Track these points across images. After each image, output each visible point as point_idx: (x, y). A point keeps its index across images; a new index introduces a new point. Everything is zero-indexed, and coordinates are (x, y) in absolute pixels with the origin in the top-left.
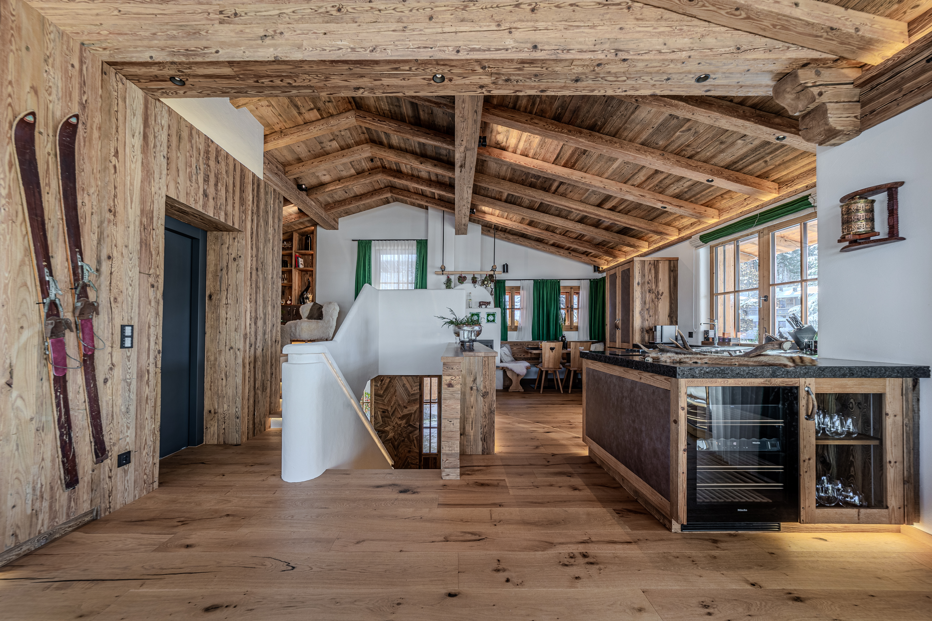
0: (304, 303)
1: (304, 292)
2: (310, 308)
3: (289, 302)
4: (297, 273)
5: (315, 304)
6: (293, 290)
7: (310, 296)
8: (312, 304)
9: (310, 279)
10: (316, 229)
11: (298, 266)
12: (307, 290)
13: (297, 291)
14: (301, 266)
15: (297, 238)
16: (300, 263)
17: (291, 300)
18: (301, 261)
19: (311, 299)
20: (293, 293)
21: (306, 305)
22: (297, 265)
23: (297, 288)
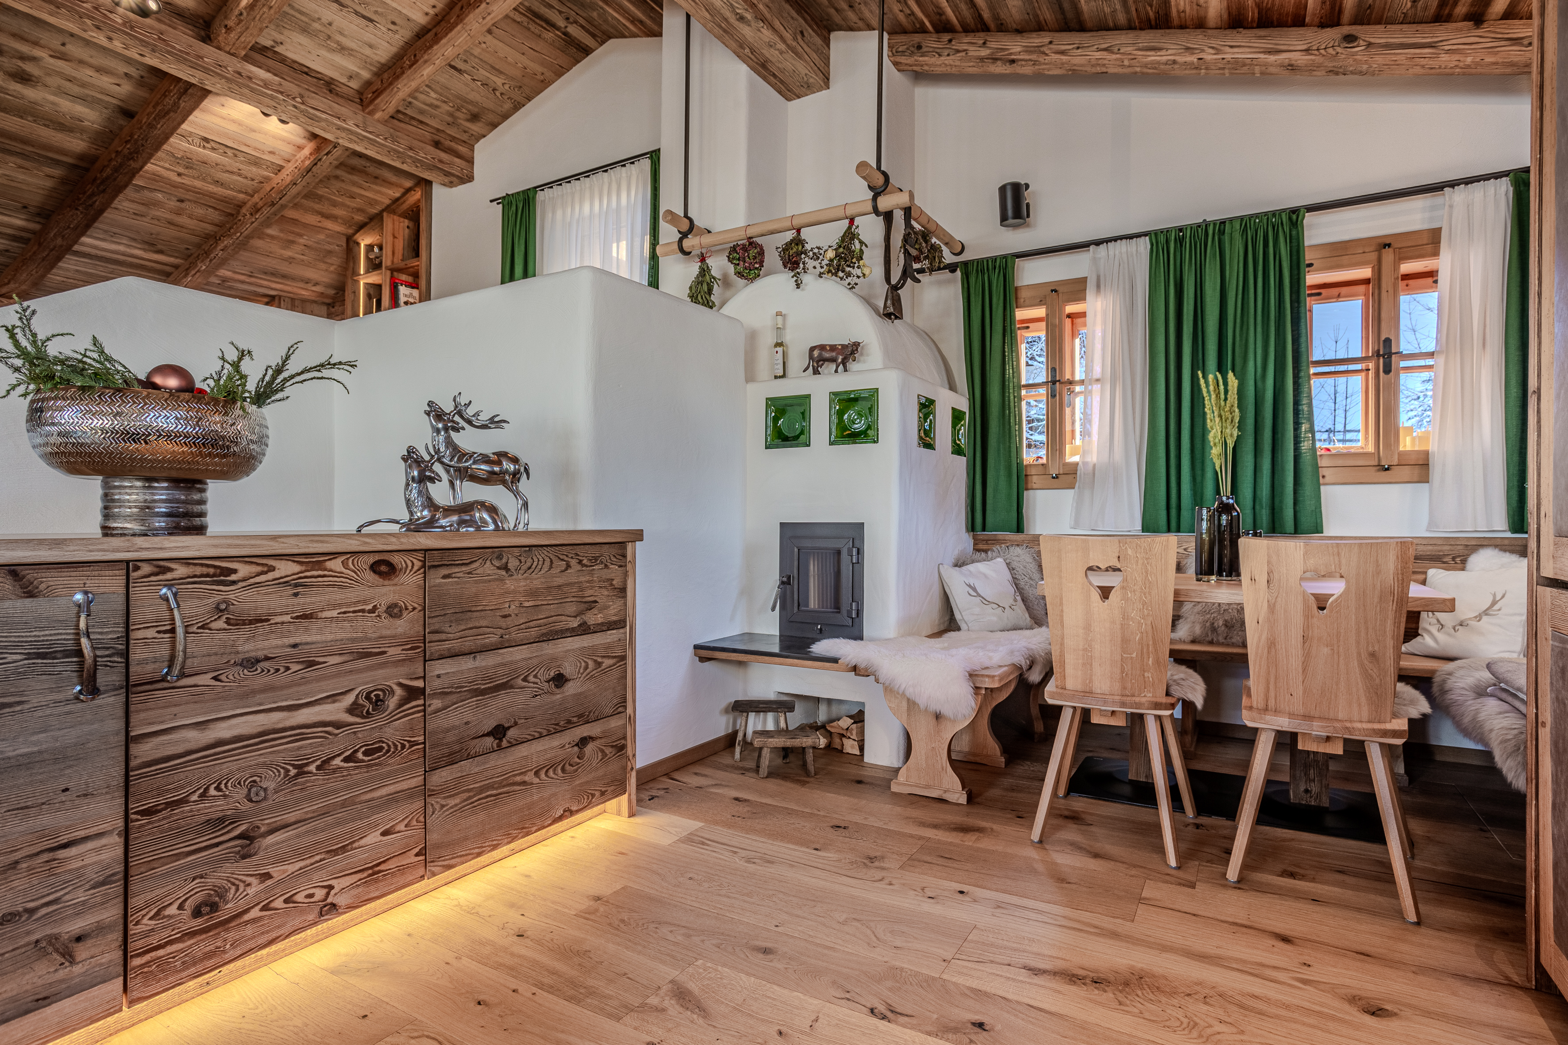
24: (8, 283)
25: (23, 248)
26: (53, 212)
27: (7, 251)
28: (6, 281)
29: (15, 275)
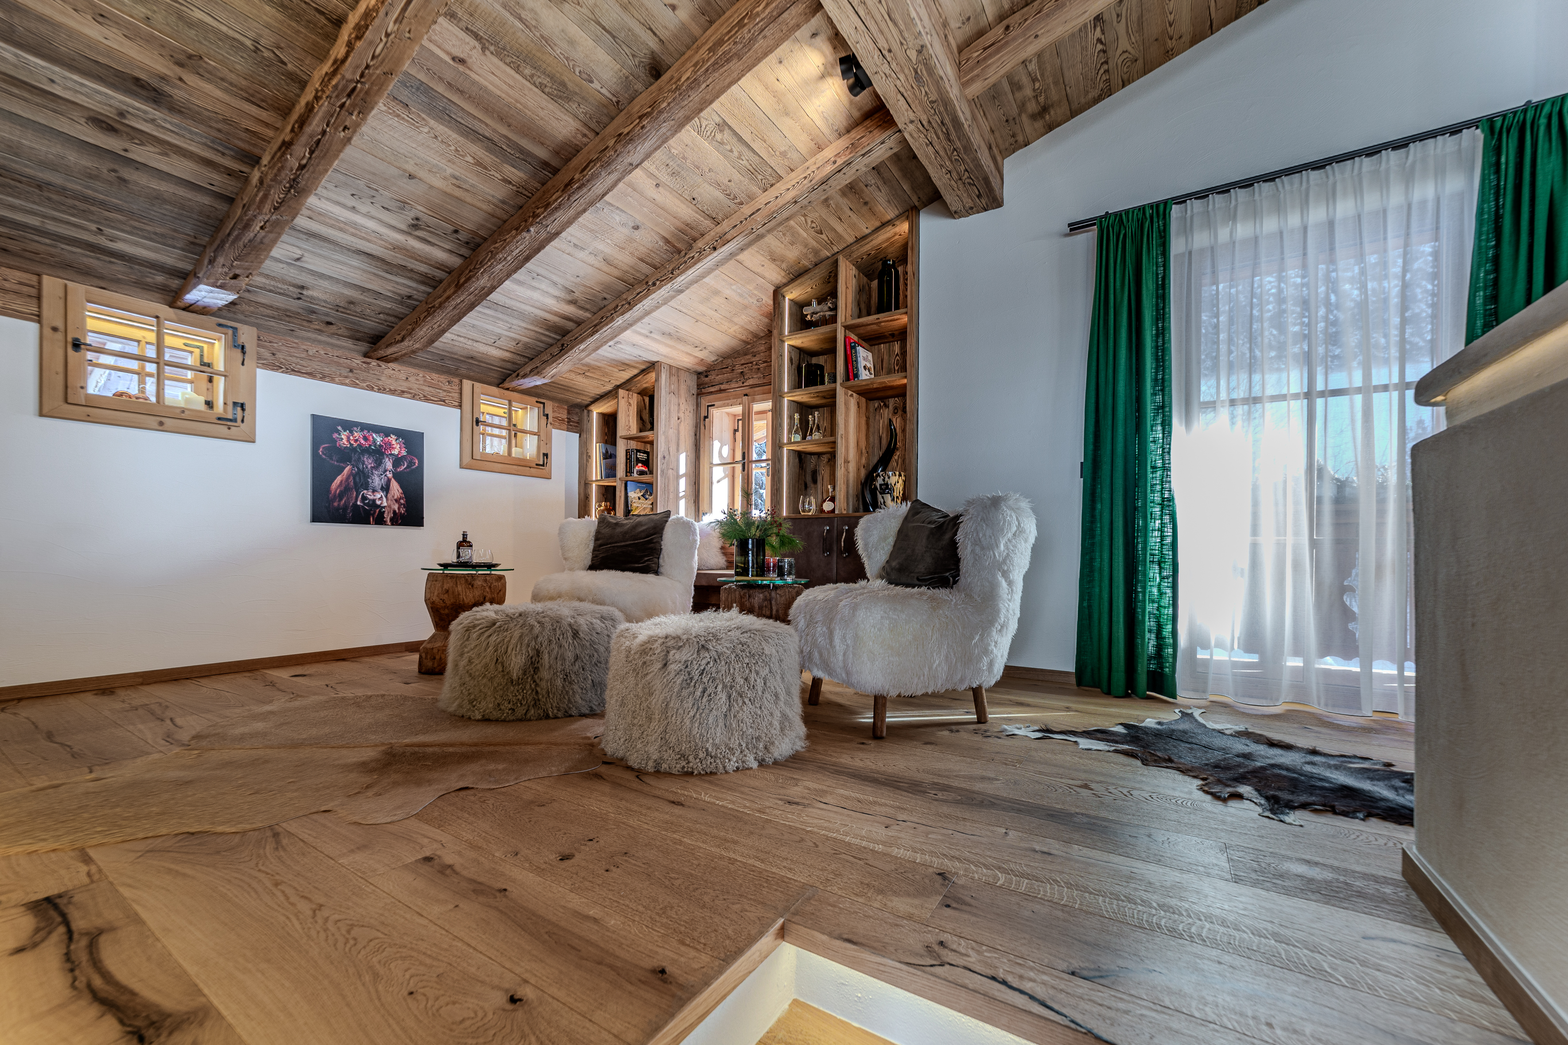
0: (876, 506)
1: (875, 469)
2: (894, 526)
3: (828, 506)
4: (853, 403)
5: (919, 508)
6: (840, 461)
7: (896, 481)
8: (905, 508)
9: (897, 423)
10: (914, 229)
11: (856, 376)
12: (884, 461)
13: (852, 467)
14: (864, 375)
15: (853, 283)
16: (862, 363)
17: (833, 500)
18: (864, 357)
19: (899, 488)
20: (840, 473)
21: (880, 513)
22: (851, 373)
23: (852, 455)
24: (403, 340)
25: (429, 294)
26: (485, 239)
27: (409, 297)
28: (398, 338)
29: (413, 329)
